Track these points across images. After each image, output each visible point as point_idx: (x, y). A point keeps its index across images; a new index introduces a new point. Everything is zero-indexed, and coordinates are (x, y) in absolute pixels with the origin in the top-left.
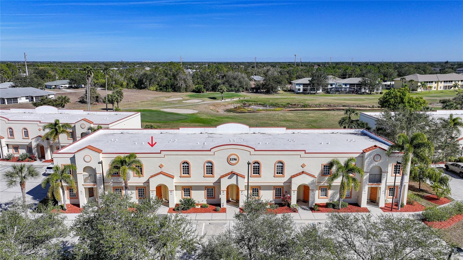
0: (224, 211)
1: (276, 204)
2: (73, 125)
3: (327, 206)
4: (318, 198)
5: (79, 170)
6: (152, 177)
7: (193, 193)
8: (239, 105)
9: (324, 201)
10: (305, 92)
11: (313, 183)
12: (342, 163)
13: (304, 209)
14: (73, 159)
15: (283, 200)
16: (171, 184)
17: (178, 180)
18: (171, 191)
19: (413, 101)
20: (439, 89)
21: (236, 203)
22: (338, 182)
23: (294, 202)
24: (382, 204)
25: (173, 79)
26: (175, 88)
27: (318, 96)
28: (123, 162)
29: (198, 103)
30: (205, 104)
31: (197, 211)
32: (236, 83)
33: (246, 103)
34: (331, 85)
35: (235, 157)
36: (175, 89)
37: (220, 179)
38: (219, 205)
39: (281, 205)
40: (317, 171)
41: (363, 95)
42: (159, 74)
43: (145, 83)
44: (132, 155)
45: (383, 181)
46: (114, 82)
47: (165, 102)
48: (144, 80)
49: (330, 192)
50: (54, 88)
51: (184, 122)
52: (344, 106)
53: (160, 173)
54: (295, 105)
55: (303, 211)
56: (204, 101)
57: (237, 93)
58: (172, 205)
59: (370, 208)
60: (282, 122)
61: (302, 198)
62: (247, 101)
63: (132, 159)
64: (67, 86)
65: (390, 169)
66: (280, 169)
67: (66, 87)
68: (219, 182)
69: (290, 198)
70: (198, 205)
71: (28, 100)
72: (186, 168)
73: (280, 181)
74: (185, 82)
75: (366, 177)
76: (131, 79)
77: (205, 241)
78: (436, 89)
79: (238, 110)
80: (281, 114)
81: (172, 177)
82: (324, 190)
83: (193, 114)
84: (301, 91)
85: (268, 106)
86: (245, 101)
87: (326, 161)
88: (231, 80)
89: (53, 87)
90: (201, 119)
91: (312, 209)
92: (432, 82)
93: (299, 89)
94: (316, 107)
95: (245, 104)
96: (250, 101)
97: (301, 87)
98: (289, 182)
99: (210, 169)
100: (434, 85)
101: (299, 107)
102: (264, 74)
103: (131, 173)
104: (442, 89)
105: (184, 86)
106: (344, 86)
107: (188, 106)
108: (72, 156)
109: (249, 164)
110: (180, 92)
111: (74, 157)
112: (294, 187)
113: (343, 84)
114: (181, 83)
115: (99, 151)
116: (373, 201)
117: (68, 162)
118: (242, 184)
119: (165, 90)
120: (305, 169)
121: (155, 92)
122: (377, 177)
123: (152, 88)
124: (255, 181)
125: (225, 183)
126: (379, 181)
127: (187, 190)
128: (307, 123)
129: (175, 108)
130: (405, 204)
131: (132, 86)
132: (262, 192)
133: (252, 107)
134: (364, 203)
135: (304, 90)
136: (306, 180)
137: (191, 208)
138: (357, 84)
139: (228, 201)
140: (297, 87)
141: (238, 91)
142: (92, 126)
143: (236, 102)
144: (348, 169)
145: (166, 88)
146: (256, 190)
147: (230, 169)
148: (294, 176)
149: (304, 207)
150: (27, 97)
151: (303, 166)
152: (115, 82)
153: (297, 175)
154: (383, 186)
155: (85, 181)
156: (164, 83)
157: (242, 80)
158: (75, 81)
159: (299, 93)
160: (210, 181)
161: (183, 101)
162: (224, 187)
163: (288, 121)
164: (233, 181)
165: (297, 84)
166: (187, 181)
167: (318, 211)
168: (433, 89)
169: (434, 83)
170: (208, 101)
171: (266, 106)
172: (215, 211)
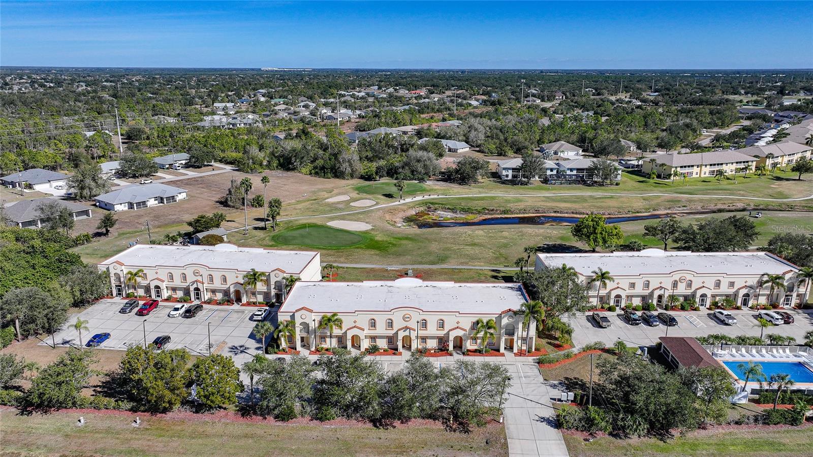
0: (400, 354)
1: (438, 349)
2: (267, 274)
3: (475, 351)
4: (469, 345)
5: (297, 325)
6: (348, 329)
7: (377, 340)
8: (422, 209)
9: (475, 347)
10: (514, 182)
11: (465, 335)
12: (485, 322)
13: (458, 353)
14: (293, 317)
15: (443, 347)
16: (362, 335)
17: (367, 332)
18: (362, 340)
19: (606, 232)
20: (703, 175)
21: (409, 348)
22: (481, 334)
23: (451, 348)
24: (515, 350)
25: (333, 160)
26: (336, 171)
27: (531, 189)
28: (329, 320)
29: (371, 207)
30: (379, 209)
31: (381, 354)
32: (420, 167)
33: (431, 206)
34: (552, 170)
35: (409, 316)
36: (337, 174)
37: (397, 331)
38: (397, 349)
39: (441, 350)
40: (468, 326)
41: (592, 187)
42: (312, 147)
43: (295, 164)
44: (335, 314)
45: (516, 335)
46: (251, 161)
47: (329, 205)
48: (293, 159)
49: (479, 341)
50: (168, 168)
51: (358, 248)
52: (555, 212)
53: (355, 327)
54: (493, 210)
55: (457, 355)
56: (377, 204)
57: (421, 184)
58: (363, 349)
59: (506, 353)
60: (467, 247)
61: (458, 344)
62: (432, 203)
63: (336, 318)
64: (184, 162)
65: (520, 325)
66: (441, 325)
67: (182, 164)
68: (397, 333)
69: (448, 345)
70: (381, 349)
71: (157, 202)
72: (373, 324)
73: (441, 333)
74: (351, 165)
75: (503, 331)
76: (274, 155)
77: (390, 374)
78: (698, 176)
79: (420, 219)
80: (470, 232)
81: (363, 330)
82: (475, 339)
83: (366, 232)
84: (510, 177)
85: (458, 212)
86: (430, 203)
87: (475, 320)
88: (414, 163)
89: (167, 166)
90: (377, 242)
91: (464, 354)
92: (693, 166)
93: (507, 176)
94: (520, 213)
95: (429, 208)
96: (436, 204)
97: (510, 173)
98: (448, 333)
99: (390, 324)
100: (696, 170)
101: (498, 214)
102: (464, 136)
103: (334, 327)
104: (707, 175)
105: (349, 170)
106: (569, 172)
107: (358, 213)
108: (291, 314)
109: (418, 322)
110: (344, 178)
111: (294, 315)
112: (451, 338)
113: (568, 169)
114: (345, 167)
115: (311, 311)
116: (510, 348)
117: (289, 319)
118: (413, 335)
119: (323, 174)
120: (460, 325)
121: (309, 176)
122: (512, 331)
123: (304, 170)
124: (422, 333)
125: (401, 335)
126: (513, 334)
127: (373, 338)
128: (495, 249)
129: (342, 218)
130: (533, 350)
131: (275, 165)
132: (428, 341)
133: (439, 212)
134: (502, 350)
135: (514, 176)
136: (460, 333)
137: (377, 352)
138: (586, 169)
139: (403, 347)
140: (504, 173)
141: (421, 180)
142: (285, 275)
143: (419, 204)
144: (488, 326)
145: (324, 172)
146: (424, 339)
147: (404, 324)
148: (451, 330)
149: (458, 352)
150: (156, 199)
151: (458, 323)
152: (253, 160)
153: (453, 329)
154: (515, 338)
155: (301, 331)
156: (320, 162)
157: (428, 163)
158: (197, 158)
159: (507, 180)
160: (391, 333)
161: (352, 204)
162: (400, 337)
163: (475, 245)
164: (407, 333)
165: (504, 169)
166: (373, 333)
167: (468, 355)
168: (694, 176)
169: (695, 167)
170: (384, 204)
171: (456, 212)
172: (394, 354)
